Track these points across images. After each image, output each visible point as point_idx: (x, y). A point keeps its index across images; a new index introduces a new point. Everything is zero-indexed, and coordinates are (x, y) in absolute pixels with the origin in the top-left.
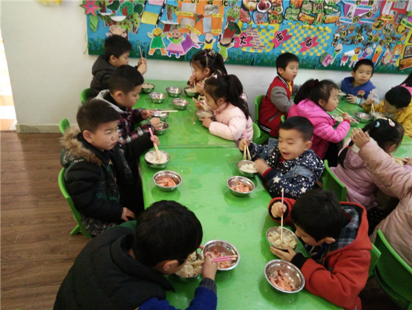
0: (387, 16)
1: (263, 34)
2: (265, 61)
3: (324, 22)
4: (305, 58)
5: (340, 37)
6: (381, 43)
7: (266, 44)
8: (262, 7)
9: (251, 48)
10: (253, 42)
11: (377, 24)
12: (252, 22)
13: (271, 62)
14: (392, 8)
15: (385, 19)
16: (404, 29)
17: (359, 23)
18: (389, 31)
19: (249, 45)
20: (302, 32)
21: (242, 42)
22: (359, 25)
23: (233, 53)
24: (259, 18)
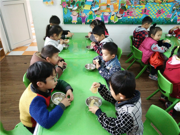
1: (138, 10)
2: (139, 22)
3: (167, 2)
5: (176, 9)
7: (139, 14)
9: (132, 16)
10: (133, 14)
12: (132, 5)
20: (156, 7)
21: (128, 14)
23: (124, 19)
24: (135, 3)
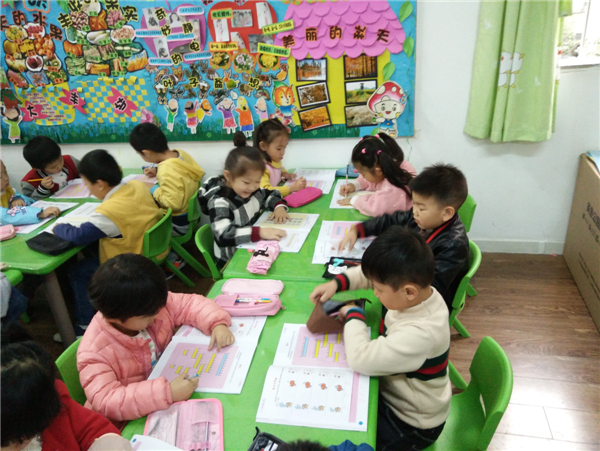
0: (227, 44)
1: (53, 99)
2: (74, 135)
3: (127, 70)
4: (127, 126)
5: (167, 90)
6: (242, 88)
7: (62, 112)
8: (34, 64)
9: (46, 120)
10: (45, 111)
11: (218, 60)
12: (30, 86)
13: (83, 136)
14: (231, 30)
15: (228, 49)
16: (275, 60)
17: (186, 62)
18: (248, 67)
19: (43, 117)
20: (103, 88)
21: (32, 114)
22: (187, 67)
23: (28, 129)
24: (38, 80)
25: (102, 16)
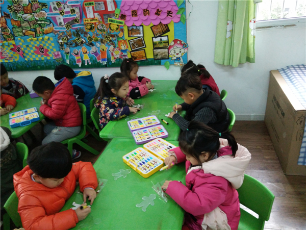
1: (7, 49)
5: (64, 43)
7: (12, 55)
9: (4, 59)
10: (4, 55)
13: (23, 68)
15: (93, 22)
16: (117, 27)
17: (73, 29)
25: (29, 6)
